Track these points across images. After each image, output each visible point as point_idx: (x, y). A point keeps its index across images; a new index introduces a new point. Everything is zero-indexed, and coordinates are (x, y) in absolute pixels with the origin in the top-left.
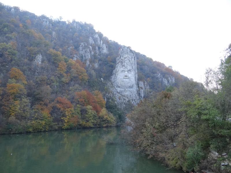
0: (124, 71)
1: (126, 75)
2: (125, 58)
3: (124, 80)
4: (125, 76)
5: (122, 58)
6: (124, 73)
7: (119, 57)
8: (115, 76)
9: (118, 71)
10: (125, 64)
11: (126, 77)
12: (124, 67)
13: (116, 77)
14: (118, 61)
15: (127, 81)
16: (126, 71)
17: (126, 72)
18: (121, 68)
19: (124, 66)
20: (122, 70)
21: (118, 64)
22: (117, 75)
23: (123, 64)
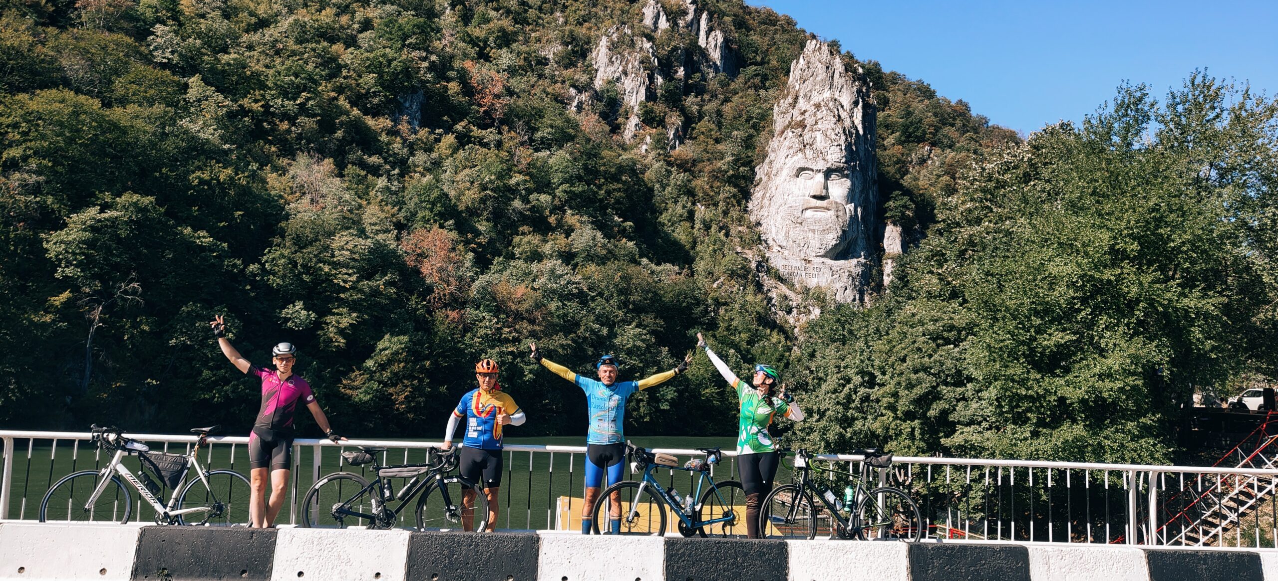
0: (811, 171)
1: (818, 193)
2: (818, 106)
3: (809, 213)
4: (815, 197)
5: (802, 104)
6: (810, 182)
7: (790, 100)
9: (781, 169)
10: (819, 136)
11: (819, 203)
12: (808, 151)
13: (766, 201)
14: (779, 122)
15: (820, 220)
16: (819, 171)
17: (819, 177)
18: (795, 154)
19: (811, 146)
20: (802, 163)
21: (783, 132)
22: (774, 189)
23: (807, 137)
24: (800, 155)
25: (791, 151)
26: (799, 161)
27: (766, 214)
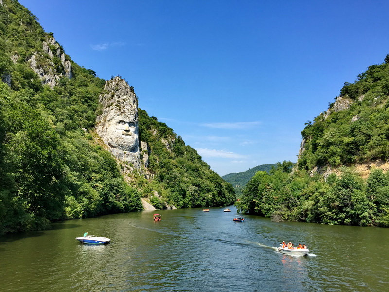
0: (124, 121)
1: (127, 130)
2: (124, 100)
3: (124, 136)
4: (125, 131)
6: (123, 126)
8: (103, 127)
10: (126, 110)
11: (125, 133)
12: (123, 115)
13: (104, 129)
16: (127, 122)
17: (127, 124)
18: (118, 115)
19: (124, 113)
20: (121, 119)
22: (108, 125)
23: (122, 110)
24: (120, 116)
25: (117, 114)
26: (120, 118)
27: (105, 134)
